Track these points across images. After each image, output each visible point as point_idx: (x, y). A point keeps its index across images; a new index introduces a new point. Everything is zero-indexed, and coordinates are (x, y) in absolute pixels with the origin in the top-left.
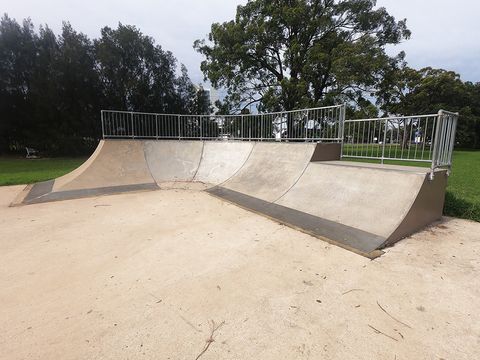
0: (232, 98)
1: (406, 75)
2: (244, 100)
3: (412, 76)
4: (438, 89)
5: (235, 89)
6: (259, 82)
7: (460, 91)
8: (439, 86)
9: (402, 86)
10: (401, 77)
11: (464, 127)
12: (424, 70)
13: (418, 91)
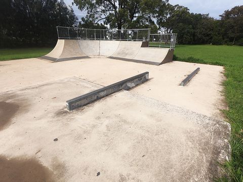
0: (90, 16)
1: (169, 8)
2: (97, 18)
3: (171, 8)
4: (181, 16)
5: (91, 11)
6: (103, 8)
7: (189, 17)
8: (181, 14)
9: (167, 14)
10: (167, 9)
11: (189, 34)
12: (176, 6)
13: (173, 16)
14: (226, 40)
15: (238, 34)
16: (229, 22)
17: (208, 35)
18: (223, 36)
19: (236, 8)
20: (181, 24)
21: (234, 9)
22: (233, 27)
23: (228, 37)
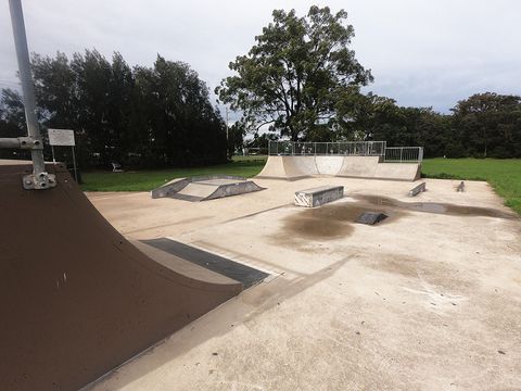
14: (470, 149)
15: (490, 140)
16: (469, 120)
17: (435, 142)
18: (463, 143)
19: (475, 97)
20: (387, 125)
21: (473, 98)
22: (479, 127)
23: (473, 144)
